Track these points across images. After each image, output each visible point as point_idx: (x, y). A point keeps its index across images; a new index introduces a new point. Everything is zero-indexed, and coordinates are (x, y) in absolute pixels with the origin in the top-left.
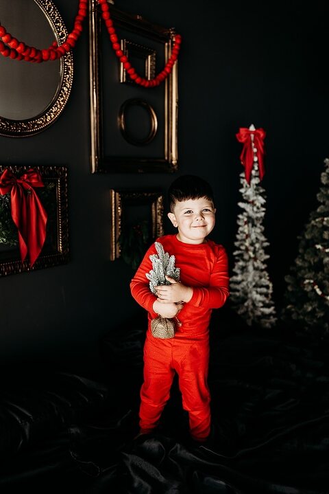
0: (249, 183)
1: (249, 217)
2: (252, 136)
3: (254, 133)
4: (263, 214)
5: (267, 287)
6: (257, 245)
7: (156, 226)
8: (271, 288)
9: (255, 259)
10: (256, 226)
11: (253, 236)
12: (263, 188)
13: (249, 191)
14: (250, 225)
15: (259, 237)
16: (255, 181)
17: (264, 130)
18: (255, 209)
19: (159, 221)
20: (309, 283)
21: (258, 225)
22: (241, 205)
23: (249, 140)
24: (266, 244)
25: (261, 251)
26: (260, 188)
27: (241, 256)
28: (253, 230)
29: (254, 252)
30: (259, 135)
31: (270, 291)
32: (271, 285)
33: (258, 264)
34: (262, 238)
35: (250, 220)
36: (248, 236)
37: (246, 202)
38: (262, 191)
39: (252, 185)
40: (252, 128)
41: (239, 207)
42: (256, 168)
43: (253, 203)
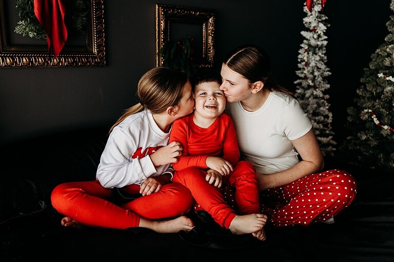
0: (311, 11)
1: (309, 45)
4: (325, 43)
5: (327, 117)
6: (316, 73)
7: (207, 46)
8: (331, 118)
9: (315, 87)
10: (316, 54)
11: (313, 64)
12: (326, 15)
13: (310, 20)
14: (311, 53)
15: (319, 65)
16: (317, 8)
18: (315, 36)
19: (210, 41)
20: (368, 113)
21: (320, 54)
22: (303, 33)
24: (327, 74)
25: (320, 79)
26: (323, 15)
27: (300, 84)
28: (313, 59)
29: (313, 80)
31: (330, 121)
32: (330, 115)
33: (318, 93)
34: (323, 67)
35: (313, 49)
36: (307, 64)
37: (308, 30)
38: (324, 19)
39: (313, 13)
41: (302, 35)
43: (314, 30)
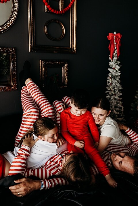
0: (112, 59)
1: (112, 75)
2: (115, 37)
3: (116, 36)
4: (119, 74)
5: (121, 108)
6: (116, 88)
7: (64, 77)
8: (123, 109)
9: (115, 95)
10: (115, 79)
11: (114, 84)
12: (120, 61)
13: (112, 63)
14: (113, 79)
15: (117, 85)
16: (115, 58)
17: (121, 34)
18: (115, 71)
19: (66, 75)
21: (117, 79)
22: (109, 69)
23: (113, 39)
24: (121, 88)
25: (117, 91)
26: (118, 61)
27: (108, 93)
28: (114, 81)
29: (114, 92)
30: (118, 36)
31: (122, 110)
32: (123, 107)
33: (116, 97)
34: (119, 85)
35: (114, 77)
36: (111, 84)
37: (111, 68)
38: (118, 63)
39: (113, 60)
40: (115, 33)
41: (108, 70)
42: (116, 52)
43: (114, 68)
